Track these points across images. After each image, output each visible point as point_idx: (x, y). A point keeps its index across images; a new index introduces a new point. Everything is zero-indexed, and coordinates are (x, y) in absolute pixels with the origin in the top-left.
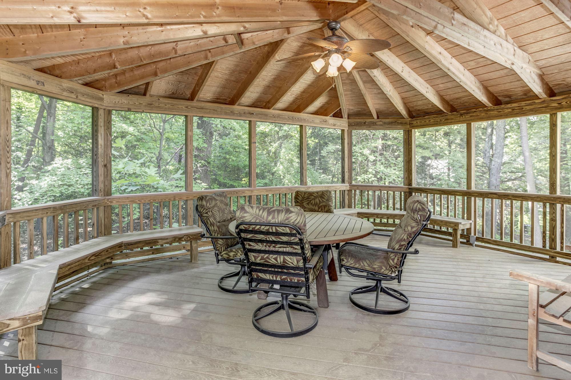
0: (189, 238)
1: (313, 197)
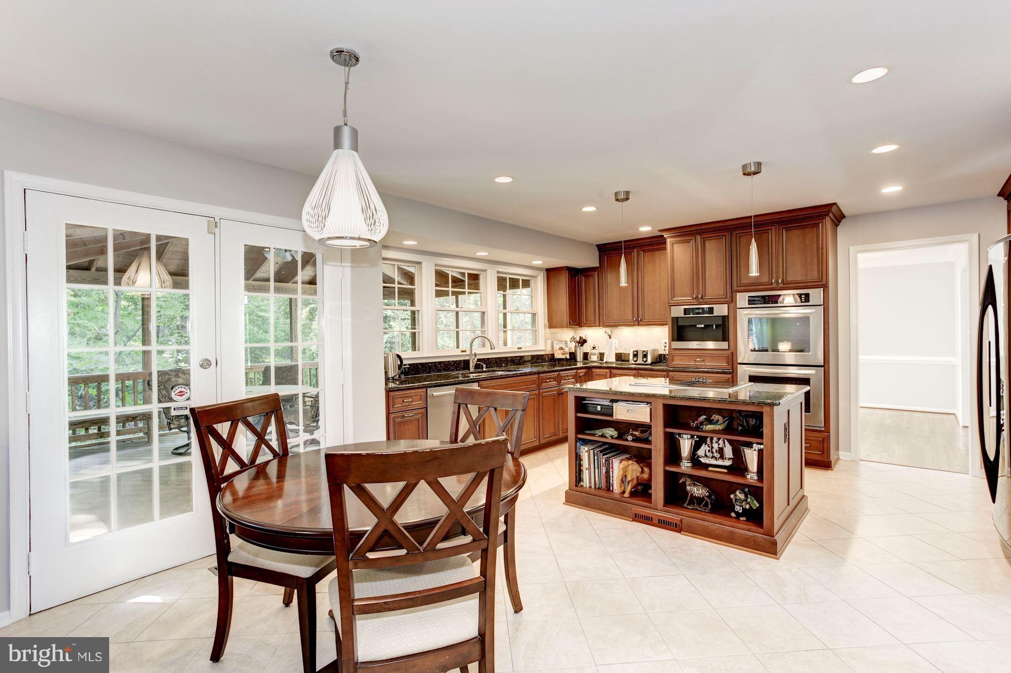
0: (145, 418)
1: (281, 371)
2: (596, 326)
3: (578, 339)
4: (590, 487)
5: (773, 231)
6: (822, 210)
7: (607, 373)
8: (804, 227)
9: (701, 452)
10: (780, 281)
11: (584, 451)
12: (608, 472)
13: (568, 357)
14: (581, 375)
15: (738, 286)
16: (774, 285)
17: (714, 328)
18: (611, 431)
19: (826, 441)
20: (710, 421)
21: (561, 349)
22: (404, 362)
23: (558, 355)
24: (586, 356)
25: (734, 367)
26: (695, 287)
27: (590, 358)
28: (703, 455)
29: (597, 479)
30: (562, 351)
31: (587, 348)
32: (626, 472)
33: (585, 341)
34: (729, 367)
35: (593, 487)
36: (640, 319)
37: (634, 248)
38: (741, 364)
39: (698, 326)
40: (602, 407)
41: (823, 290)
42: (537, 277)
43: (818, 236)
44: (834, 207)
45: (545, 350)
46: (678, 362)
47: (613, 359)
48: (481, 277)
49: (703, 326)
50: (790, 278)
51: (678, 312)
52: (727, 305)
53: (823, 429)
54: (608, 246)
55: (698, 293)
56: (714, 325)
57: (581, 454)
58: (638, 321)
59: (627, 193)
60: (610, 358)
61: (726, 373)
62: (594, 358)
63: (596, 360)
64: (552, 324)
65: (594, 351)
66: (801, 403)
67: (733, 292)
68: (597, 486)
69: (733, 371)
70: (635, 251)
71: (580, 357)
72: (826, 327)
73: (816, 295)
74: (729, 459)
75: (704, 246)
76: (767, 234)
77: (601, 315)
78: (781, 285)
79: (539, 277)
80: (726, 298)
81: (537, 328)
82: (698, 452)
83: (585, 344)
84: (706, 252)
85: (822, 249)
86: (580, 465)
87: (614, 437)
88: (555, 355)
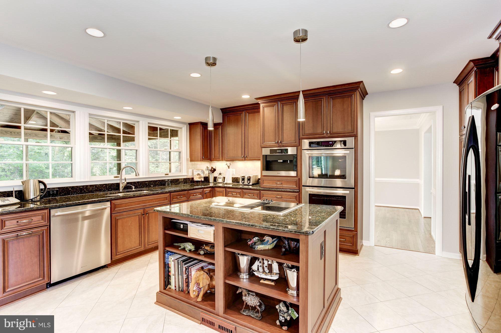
2: (220, 160)
3: (210, 168)
4: (176, 290)
5: (325, 99)
6: (354, 86)
7: (223, 190)
8: (343, 97)
9: (255, 267)
10: (328, 133)
11: (171, 260)
12: (188, 278)
13: (203, 180)
14: (206, 192)
15: (303, 135)
16: (325, 135)
17: (289, 162)
18: (190, 246)
19: (355, 237)
20: (262, 241)
21: (199, 174)
22: (48, 187)
23: (196, 179)
24: (215, 179)
25: (300, 188)
26: (277, 135)
27: (218, 180)
28: (256, 269)
29: (180, 283)
30: (199, 176)
31: (216, 174)
32: (198, 280)
33: (215, 170)
34: (297, 188)
35: (177, 289)
36: (245, 157)
37: (243, 111)
38: (303, 186)
39: (279, 161)
40: (185, 225)
41: (355, 138)
42: (182, 128)
43: (351, 103)
44: (361, 84)
45: (187, 176)
46: (266, 184)
47: (230, 181)
48: (136, 126)
49: (282, 161)
50: (335, 130)
51: (266, 151)
52: (296, 147)
53: (353, 229)
54: (228, 110)
55: (279, 139)
56: (289, 161)
57: (169, 263)
58: (245, 158)
59: (215, 59)
60: (229, 181)
61: (295, 192)
62: (220, 180)
63: (221, 182)
64: (192, 159)
65: (220, 176)
66: (337, 220)
67: (300, 139)
68: (181, 289)
69: (299, 190)
70: (244, 113)
71: (211, 180)
72: (356, 162)
73: (350, 141)
74: (276, 274)
75: (283, 108)
76: (321, 101)
77: (223, 154)
78: (329, 135)
79: (183, 129)
80: (296, 143)
81: (181, 161)
82: (252, 267)
83: (215, 172)
84: (284, 113)
85: (354, 112)
86: (169, 272)
87: (192, 250)
88: (194, 178)
